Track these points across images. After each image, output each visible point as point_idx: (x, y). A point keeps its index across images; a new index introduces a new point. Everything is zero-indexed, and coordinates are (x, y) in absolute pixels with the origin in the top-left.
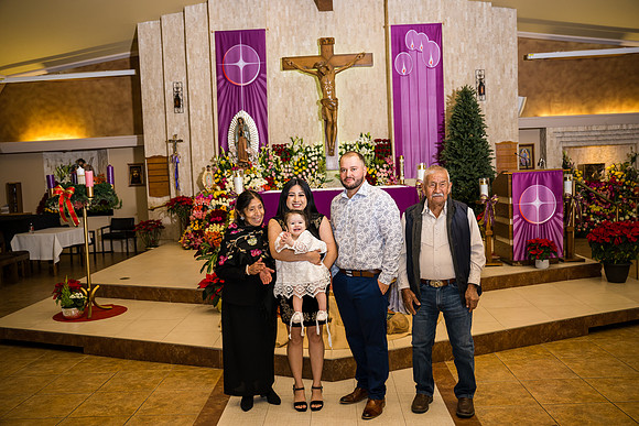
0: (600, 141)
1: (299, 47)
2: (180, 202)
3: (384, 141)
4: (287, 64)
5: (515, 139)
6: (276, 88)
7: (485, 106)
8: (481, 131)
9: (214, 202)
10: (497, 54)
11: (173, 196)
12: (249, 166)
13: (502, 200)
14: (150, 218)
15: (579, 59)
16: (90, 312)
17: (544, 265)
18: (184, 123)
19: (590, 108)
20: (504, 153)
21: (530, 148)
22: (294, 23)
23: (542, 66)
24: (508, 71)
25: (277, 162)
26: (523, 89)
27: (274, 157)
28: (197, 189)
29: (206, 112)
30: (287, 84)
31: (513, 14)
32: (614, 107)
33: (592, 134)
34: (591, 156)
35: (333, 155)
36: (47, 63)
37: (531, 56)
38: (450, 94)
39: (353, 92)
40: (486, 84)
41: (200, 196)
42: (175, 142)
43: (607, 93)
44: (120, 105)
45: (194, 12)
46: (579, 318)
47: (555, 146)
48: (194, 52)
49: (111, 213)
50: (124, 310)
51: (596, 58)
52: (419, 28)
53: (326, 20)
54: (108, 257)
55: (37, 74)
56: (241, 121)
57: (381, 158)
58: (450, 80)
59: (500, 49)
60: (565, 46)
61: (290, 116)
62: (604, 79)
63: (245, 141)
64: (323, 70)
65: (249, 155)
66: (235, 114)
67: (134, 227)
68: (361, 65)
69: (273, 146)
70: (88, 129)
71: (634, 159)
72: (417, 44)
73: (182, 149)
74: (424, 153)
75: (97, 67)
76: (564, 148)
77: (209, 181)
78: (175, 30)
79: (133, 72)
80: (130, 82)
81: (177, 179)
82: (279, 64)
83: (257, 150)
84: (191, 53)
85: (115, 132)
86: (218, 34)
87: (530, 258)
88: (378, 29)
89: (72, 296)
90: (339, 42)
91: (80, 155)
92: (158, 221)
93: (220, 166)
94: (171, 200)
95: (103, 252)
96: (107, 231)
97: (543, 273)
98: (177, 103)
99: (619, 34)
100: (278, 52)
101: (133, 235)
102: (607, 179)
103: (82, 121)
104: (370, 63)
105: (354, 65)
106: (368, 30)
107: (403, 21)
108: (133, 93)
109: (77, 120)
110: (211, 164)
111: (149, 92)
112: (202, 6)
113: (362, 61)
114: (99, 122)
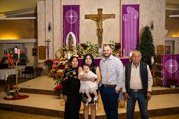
1: (91, 11)
2: (49, 62)
3: (118, 43)
4: (87, 17)
5: (163, 44)
6: (83, 25)
7: (153, 32)
8: (152, 41)
9: (60, 62)
10: (158, 15)
11: (47, 59)
12: (73, 50)
13: (159, 64)
14: (39, 67)
16: (16, 97)
17: (174, 87)
18: (52, 36)
20: (159, 49)
21: (169, 48)
22: (89, 3)
23: (174, 20)
24: (162, 21)
25: (82, 49)
26: (167, 27)
28: (55, 58)
29: (59, 32)
30: (86, 24)
31: (164, 2)
35: (101, 48)
36: (7, 14)
37: (170, 16)
38: (141, 28)
39: (108, 27)
40: (154, 25)
41: (56, 60)
42: (48, 41)
44: (30, 29)
47: (177, 47)
48: (56, 12)
49: (25, 65)
50: (28, 97)
52: (131, 6)
53: (100, 3)
54: (24, 79)
55: (3, 17)
57: (117, 49)
58: (142, 24)
59: (159, 14)
61: (87, 34)
63: (71, 42)
64: (99, 19)
65: (73, 47)
66: (69, 33)
67: (33, 69)
68: (111, 18)
69: (81, 44)
70: (19, 36)
72: (131, 11)
73: (50, 44)
74: (132, 48)
75: (23, 16)
77: (59, 55)
78: (49, 4)
79: (35, 18)
80: (34, 21)
81: (48, 54)
82: (84, 17)
83: (75, 45)
84: (55, 12)
85: (28, 38)
86: (64, 6)
87: (168, 84)
88: (117, 6)
89: (11, 91)
90: (104, 10)
91: (16, 45)
92: (41, 68)
93: (63, 50)
94: (46, 61)
95: (22, 78)
96: (24, 71)
97: (173, 90)
98: (49, 28)
100: (84, 13)
101: (32, 72)
103: (17, 34)
104: (114, 17)
105: (109, 18)
106: (114, 7)
107: (126, 4)
108: (35, 25)
109: (15, 33)
110: (60, 49)
111: (40, 25)
114: (23, 34)
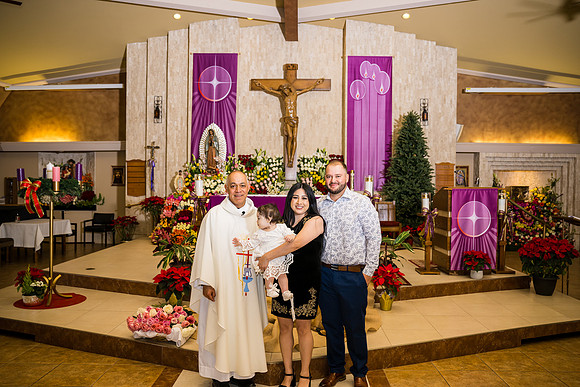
0: (526, 166)
1: (266, 71)
2: (154, 202)
3: (338, 156)
4: (255, 85)
5: (453, 161)
6: (245, 105)
7: (427, 129)
8: (423, 151)
9: (183, 203)
10: (439, 86)
11: (148, 196)
13: (441, 214)
14: (127, 215)
15: (509, 95)
16: (49, 300)
17: (478, 275)
18: (162, 133)
19: (517, 138)
20: (442, 172)
22: (264, 50)
23: (477, 99)
24: (448, 101)
26: (461, 117)
27: (239, 165)
28: (169, 191)
29: (181, 124)
30: (255, 102)
31: (453, 53)
32: (538, 138)
33: (519, 160)
34: (517, 179)
35: (291, 166)
36: (48, 75)
37: (468, 90)
38: (398, 118)
39: (312, 112)
40: (429, 112)
41: (171, 196)
42: (153, 148)
43: (533, 126)
44: (108, 114)
45: (177, 36)
46: (513, 330)
47: (486, 169)
48: (174, 71)
49: (94, 208)
50: (83, 299)
51: (523, 95)
52: (373, 60)
53: (291, 49)
54: (88, 247)
55: (39, 84)
56: (211, 132)
58: (398, 106)
59: (442, 82)
60: (498, 83)
61: (255, 130)
62: (530, 113)
63: (214, 151)
64: (287, 91)
65: (217, 163)
66: (207, 126)
67: (113, 221)
68: (320, 90)
69: (239, 156)
70: (79, 134)
71: (554, 184)
72: (370, 73)
73: (159, 155)
74: (373, 168)
75: (91, 81)
76: (494, 171)
77: (180, 184)
78: (159, 50)
79: (121, 86)
80: (118, 94)
81: (152, 182)
82: (248, 85)
83: (225, 159)
84: (171, 72)
85: (102, 138)
86: (196, 56)
87: (465, 269)
88: (336, 59)
89: (33, 284)
90: (302, 69)
92: (134, 218)
93: (191, 171)
94: (146, 200)
95: (85, 243)
96: (90, 224)
97: (477, 283)
98: (157, 114)
99: (543, 75)
100: (248, 75)
101: (111, 229)
102: (530, 200)
103: (75, 127)
104: (328, 88)
105: (314, 89)
106: (328, 60)
107: (359, 53)
108: (120, 104)
109: (70, 125)
111: (133, 103)
112: (184, 32)
113: (321, 86)
114: (89, 128)
